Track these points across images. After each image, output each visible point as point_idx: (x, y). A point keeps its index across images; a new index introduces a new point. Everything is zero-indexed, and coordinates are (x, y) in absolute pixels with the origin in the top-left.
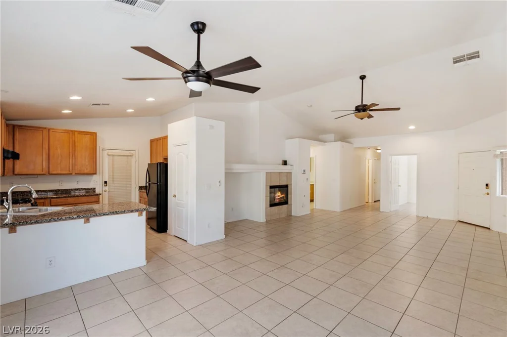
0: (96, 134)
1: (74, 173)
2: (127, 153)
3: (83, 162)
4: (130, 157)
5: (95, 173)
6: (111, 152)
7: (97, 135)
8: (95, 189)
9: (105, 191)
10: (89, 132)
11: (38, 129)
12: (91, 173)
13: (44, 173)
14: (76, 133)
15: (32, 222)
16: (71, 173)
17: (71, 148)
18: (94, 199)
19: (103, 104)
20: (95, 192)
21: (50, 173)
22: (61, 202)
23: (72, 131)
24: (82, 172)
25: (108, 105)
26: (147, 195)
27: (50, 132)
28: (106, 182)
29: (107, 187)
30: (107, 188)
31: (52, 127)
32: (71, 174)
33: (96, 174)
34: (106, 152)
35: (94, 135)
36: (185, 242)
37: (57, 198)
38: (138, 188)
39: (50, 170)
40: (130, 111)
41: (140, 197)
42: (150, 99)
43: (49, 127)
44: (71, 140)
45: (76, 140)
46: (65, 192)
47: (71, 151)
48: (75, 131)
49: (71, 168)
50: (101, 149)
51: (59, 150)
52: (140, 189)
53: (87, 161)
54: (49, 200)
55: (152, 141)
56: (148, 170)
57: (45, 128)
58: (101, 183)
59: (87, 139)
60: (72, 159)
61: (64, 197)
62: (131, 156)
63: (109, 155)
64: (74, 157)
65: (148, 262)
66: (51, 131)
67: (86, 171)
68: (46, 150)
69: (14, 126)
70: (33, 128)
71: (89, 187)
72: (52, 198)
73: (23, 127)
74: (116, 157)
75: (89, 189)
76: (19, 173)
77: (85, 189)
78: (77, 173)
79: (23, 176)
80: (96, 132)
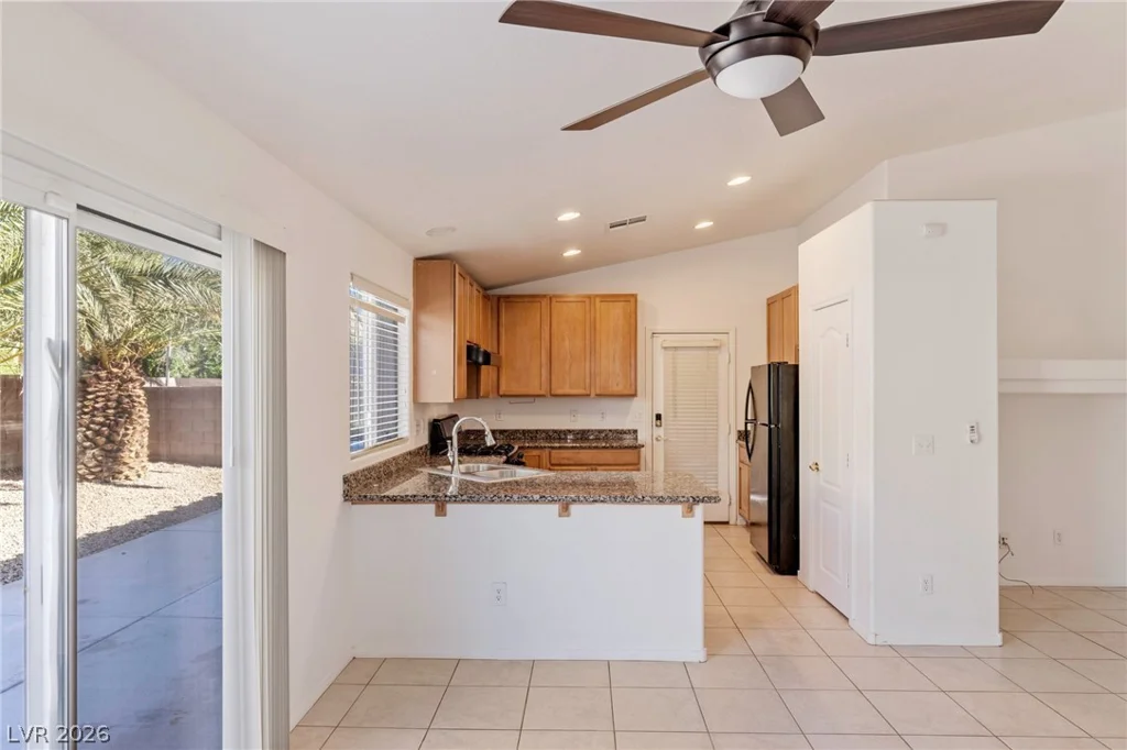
0: (634, 296)
1: (593, 395)
2: (708, 340)
3: (610, 367)
4: (714, 352)
5: (633, 393)
6: (671, 341)
7: (639, 298)
8: (635, 431)
9: (657, 439)
10: (622, 296)
11: (534, 298)
12: (626, 392)
13: (542, 392)
14: (598, 300)
15: (464, 497)
16: (587, 392)
17: (588, 337)
18: (628, 456)
19: (632, 221)
20: (636, 439)
21: (553, 393)
22: (568, 459)
23: (589, 297)
24: (609, 391)
25: (643, 219)
27: (554, 303)
28: (658, 417)
29: (662, 428)
30: (660, 432)
31: (558, 293)
32: (588, 395)
33: (635, 395)
34: (659, 340)
35: (631, 300)
36: (841, 620)
37: (560, 448)
38: (734, 435)
39: (553, 387)
40: (704, 225)
41: (740, 461)
42: (739, 180)
43: (551, 293)
44: (588, 316)
45: (598, 317)
46: (579, 436)
47: (588, 343)
48: (596, 296)
49: (588, 381)
50: (649, 335)
51: (567, 342)
52: (739, 438)
53: (617, 364)
55: (771, 303)
56: (750, 387)
57: (545, 296)
58: (649, 418)
59: (617, 310)
60: (590, 360)
61: (572, 447)
62: (716, 347)
63: (665, 348)
64: (593, 358)
65: (710, 655)
66: (554, 300)
67: (616, 390)
68: (545, 344)
69: (499, 298)
70: (526, 300)
71: (626, 428)
72: (553, 448)
73: (511, 299)
74: (680, 352)
75: (625, 433)
76: (507, 393)
77: (617, 432)
78: (598, 392)
79: (513, 400)
80: (634, 293)
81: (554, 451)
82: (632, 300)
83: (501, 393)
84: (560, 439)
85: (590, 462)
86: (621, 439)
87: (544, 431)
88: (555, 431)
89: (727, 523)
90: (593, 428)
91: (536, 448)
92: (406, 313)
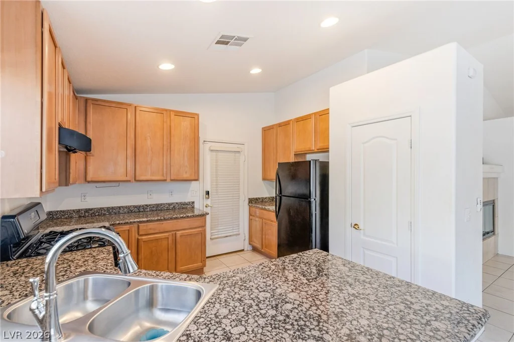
0: (198, 115)
1: (168, 179)
2: (235, 148)
3: (181, 160)
4: (237, 155)
5: (197, 178)
6: (215, 147)
8: (193, 203)
10: (189, 113)
11: (120, 105)
12: (191, 178)
13: (128, 178)
14: (172, 114)
16: (165, 178)
17: (165, 138)
18: (198, 221)
21: (137, 179)
22: (154, 230)
23: (166, 110)
24: (181, 178)
26: (277, 216)
27: (138, 112)
28: (208, 193)
29: (210, 200)
30: (209, 202)
31: (141, 104)
32: (166, 180)
33: (197, 180)
34: (208, 145)
35: (194, 117)
37: (146, 221)
38: (247, 201)
39: (137, 174)
41: (250, 215)
43: (136, 103)
44: (165, 125)
45: (172, 125)
46: (155, 210)
47: (165, 143)
48: (170, 111)
49: (165, 170)
50: (202, 142)
51: (149, 142)
52: (249, 203)
53: (186, 159)
54: (136, 225)
55: (266, 131)
56: (277, 174)
57: (130, 105)
58: (202, 194)
59: (186, 123)
60: (167, 156)
61: (158, 220)
62: (238, 152)
63: (212, 151)
64: (169, 154)
66: (138, 110)
67: (185, 176)
68: (131, 142)
69: (86, 100)
71: (187, 201)
72: (141, 222)
73: (99, 103)
74: (220, 154)
75: (187, 204)
76: (94, 180)
77: (181, 204)
78: (172, 178)
79: (98, 185)
80: (198, 113)
81: (141, 225)
82: (196, 117)
83: (89, 179)
85: (171, 230)
87: (126, 207)
88: (135, 207)
89: (243, 250)
90: (165, 202)
91: (126, 223)
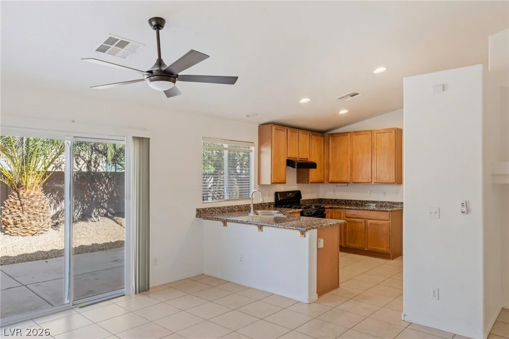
0: (395, 129)
1: (373, 183)
3: (381, 167)
5: (394, 182)
10: (387, 129)
13: (349, 181)
14: (375, 133)
17: (370, 152)
18: (383, 216)
23: (371, 131)
24: (381, 181)
32: (371, 183)
39: (353, 178)
43: (352, 131)
44: (370, 142)
47: (370, 155)
49: (370, 176)
53: (385, 166)
57: (349, 132)
59: (385, 137)
61: (355, 209)
66: (354, 134)
67: (385, 180)
68: (350, 157)
70: (340, 135)
71: (396, 201)
73: (334, 135)
75: (396, 204)
77: (392, 203)
79: (338, 184)
81: (347, 210)
82: (394, 131)
83: (330, 181)
84: (362, 205)
85: (364, 218)
86: (393, 207)
87: (355, 201)
88: (360, 201)
91: (338, 208)
92: (254, 149)
